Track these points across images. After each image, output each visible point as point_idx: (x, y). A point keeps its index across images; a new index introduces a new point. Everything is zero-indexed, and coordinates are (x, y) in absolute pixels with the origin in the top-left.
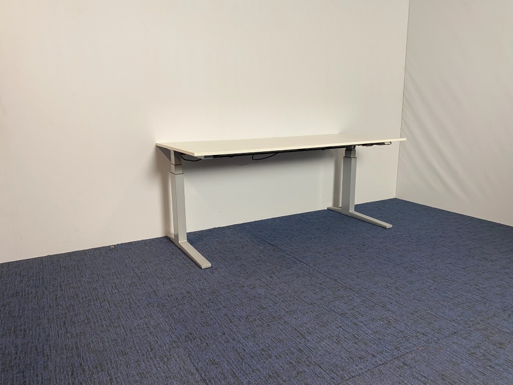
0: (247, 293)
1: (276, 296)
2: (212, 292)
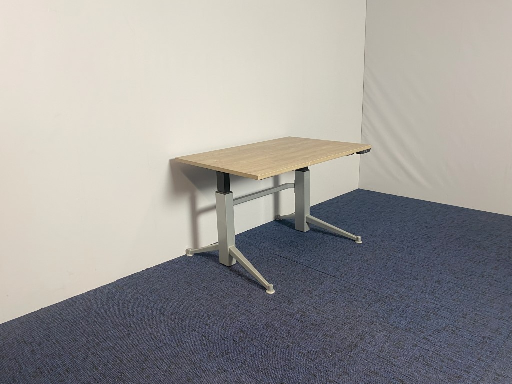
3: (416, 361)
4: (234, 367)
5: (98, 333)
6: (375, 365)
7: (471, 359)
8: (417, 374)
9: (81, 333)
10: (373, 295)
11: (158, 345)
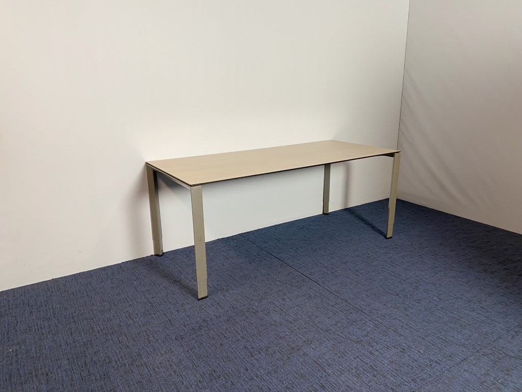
3: (349, 370)
4: (181, 350)
5: (86, 305)
6: (307, 369)
7: (405, 379)
8: (342, 384)
9: (74, 303)
10: (344, 304)
11: (128, 322)
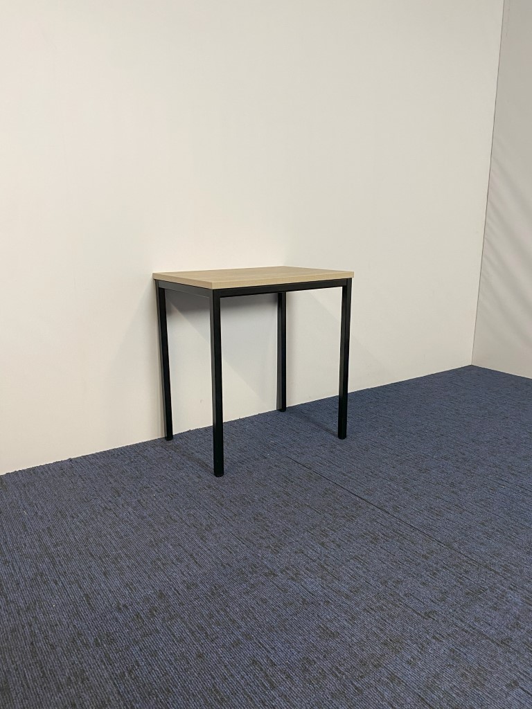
0: (286, 591)
1: (347, 597)
2: (213, 594)
